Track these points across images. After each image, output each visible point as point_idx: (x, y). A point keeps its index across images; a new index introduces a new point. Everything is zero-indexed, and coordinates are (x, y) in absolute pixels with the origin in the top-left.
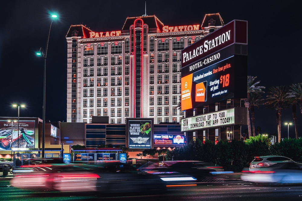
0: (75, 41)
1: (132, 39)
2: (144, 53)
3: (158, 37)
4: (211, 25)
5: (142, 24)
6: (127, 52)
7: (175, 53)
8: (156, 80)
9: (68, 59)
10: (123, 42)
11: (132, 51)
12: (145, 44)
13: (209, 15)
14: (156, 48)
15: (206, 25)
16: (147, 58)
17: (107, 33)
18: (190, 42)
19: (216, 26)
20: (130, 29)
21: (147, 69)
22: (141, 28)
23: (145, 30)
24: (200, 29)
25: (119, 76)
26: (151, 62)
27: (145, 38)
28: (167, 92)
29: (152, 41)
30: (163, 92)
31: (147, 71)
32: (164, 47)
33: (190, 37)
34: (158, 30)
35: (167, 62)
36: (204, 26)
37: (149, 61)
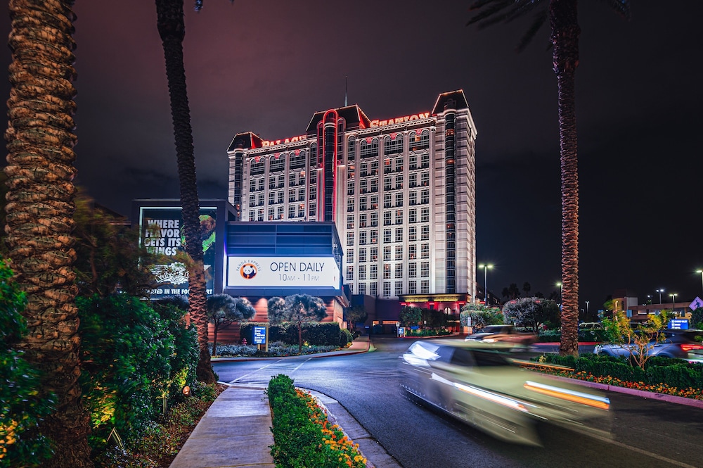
0: (239, 155)
1: (320, 142)
2: (338, 162)
3: (360, 137)
4: (447, 108)
5: (335, 118)
6: (313, 164)
7: (388, 159)
8: (357, 206)
9: (230, 184)
10: (307, 149)
11: (320, 161)
12: (340, 149)
13: (446, 94)
14: (358, 153)
15: (440, 109)
16: (343, 171)
17: (287, 141)
18: (413, 139)
19: (457, 109)
20: (318, 128)
21: (343, 189)
22: (334, 124)
23: (340, 127)
24: (430, 116)
25: (301, 203)
26: (349, 176)
27: (341, 139)
28: (374, 223)
29: (352, 143)
30: (369, 223)
31: (343, 191)
32: (370, 152)
33: (413, 131)
34: (362, 125)
35: (375, 175)
36: (436, 112)
37: (346, 176)
